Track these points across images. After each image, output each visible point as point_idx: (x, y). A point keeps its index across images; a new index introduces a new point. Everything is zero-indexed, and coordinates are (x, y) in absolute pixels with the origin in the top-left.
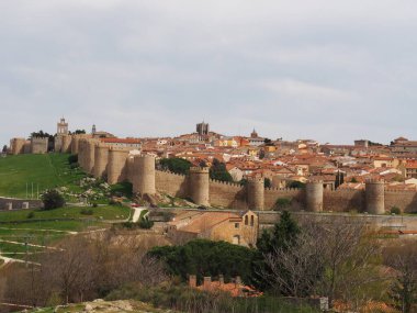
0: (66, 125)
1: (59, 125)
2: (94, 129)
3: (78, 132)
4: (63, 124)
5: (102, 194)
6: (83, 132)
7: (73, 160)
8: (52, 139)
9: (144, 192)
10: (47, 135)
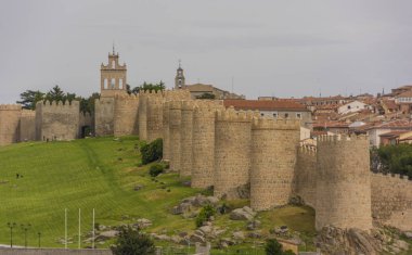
0: (123, 70)
1: (105, 70)
2: (180, 78)
3: (148, 88)
4: (113, 68)
5: (241, 234)
6: (161, 87)
7: (152, 155)
8: (87, 106)
9: (345, 226)
10: (71, 98)
